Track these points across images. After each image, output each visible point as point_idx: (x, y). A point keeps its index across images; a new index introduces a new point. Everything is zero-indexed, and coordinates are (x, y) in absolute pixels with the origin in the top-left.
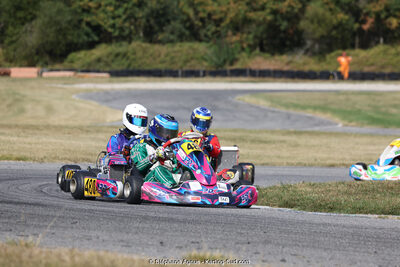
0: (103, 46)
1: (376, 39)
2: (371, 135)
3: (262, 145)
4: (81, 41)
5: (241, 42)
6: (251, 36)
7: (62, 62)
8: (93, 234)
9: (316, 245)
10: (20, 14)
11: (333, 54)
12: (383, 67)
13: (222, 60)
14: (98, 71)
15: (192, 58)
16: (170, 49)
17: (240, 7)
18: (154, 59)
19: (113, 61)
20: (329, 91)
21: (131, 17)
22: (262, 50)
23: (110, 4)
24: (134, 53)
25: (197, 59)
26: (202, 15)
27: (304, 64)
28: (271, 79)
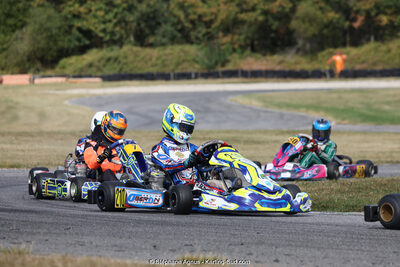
0: (94, 51)
1: (367, 36)
2: (365, 133)
3: (255, 146)
4: (72, 46)
5: (232, 43)
6: (242, 37)
7: (53, 68)
8: (86, 239)
9: (309, 244)
10: (11, 21)
11: (324, 53)
12: (374, 64)
13: (213, 61)
14: (90, 76)
15: (184, 61)
16: (161, 53)
17: (231, 9)
18: (146, 62)
19: (104, 66)
20: (322, 90)
21: (122, 22)
22: (253, 50)
23: (100, 9)
24: (126, 57)
25: (189, 61)
26: (193, 17)
27: (296, 63)
28: (264, 79)
